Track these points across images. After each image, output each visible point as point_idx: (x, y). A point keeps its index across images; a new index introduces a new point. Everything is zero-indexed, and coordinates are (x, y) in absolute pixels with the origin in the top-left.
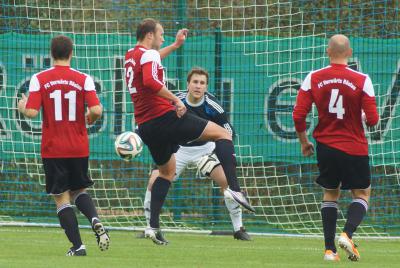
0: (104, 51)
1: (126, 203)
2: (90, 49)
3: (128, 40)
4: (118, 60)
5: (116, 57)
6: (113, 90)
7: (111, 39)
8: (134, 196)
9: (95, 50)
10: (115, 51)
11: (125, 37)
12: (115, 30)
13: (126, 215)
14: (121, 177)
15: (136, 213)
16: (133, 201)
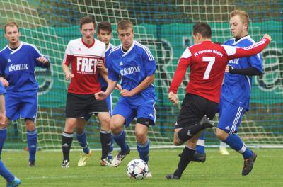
3: (250, 25)
15: (260, 137)
16: (258, 129)
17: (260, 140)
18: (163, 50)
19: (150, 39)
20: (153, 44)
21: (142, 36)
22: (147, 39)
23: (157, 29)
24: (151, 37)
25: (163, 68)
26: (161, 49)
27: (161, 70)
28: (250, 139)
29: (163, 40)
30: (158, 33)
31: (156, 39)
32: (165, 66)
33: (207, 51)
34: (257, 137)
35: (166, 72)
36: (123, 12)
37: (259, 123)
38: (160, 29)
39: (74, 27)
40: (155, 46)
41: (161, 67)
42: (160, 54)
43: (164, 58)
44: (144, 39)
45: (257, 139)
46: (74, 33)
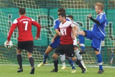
0: (83, 14)
1: (90, 59)
2: (79, 13)
3: (90, 11)
4: (88, 17)
5: (87, 15)
6: (86, 26)
7: (86, 11)
8: (93, 57)
12: (87, 8)
13: (90, 62)
14: (89, 51)
15: (93, 62)
16: (92, 59)
17: (93, 63)
18: (50, 21)
19: (44, 15)
20: (46, 18)
21: (41, 14)
22: (43, 15)
23: (48, 11)
24: (45, 14)
25: (50, 29)
26: (49, 20)
27: (49, 30)
28: (88, 63)
29: (50, 16)
30: (48, 13)
31: (47, 16)
32: (51, 28)
33: (24, 19)
34: (92, 62)
35: (51, 31)
36: (33, 3)
37: (93, 56)
38: (49, 11)
39: (10, 9)
40: (47, 19)
41: (49, 28)
42: (49, 22)
43: (50, 24)
44: (42, 15)
45: (91, 63)
46: (10, 11)
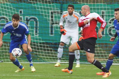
0: (98, 9)
3: (106, 6)
4: (103, 12)
5: (102, 11)
7: (101, 6)
9: (95, 9)
10: (102, 9)
11: (105, 5)
19: (57, 11)
21: (54, 9)
28: (104, 60)
30: (61, 8)
31: (60, 11)
37: (108, 53)
39: (21, 4)
40: (60, 14)
